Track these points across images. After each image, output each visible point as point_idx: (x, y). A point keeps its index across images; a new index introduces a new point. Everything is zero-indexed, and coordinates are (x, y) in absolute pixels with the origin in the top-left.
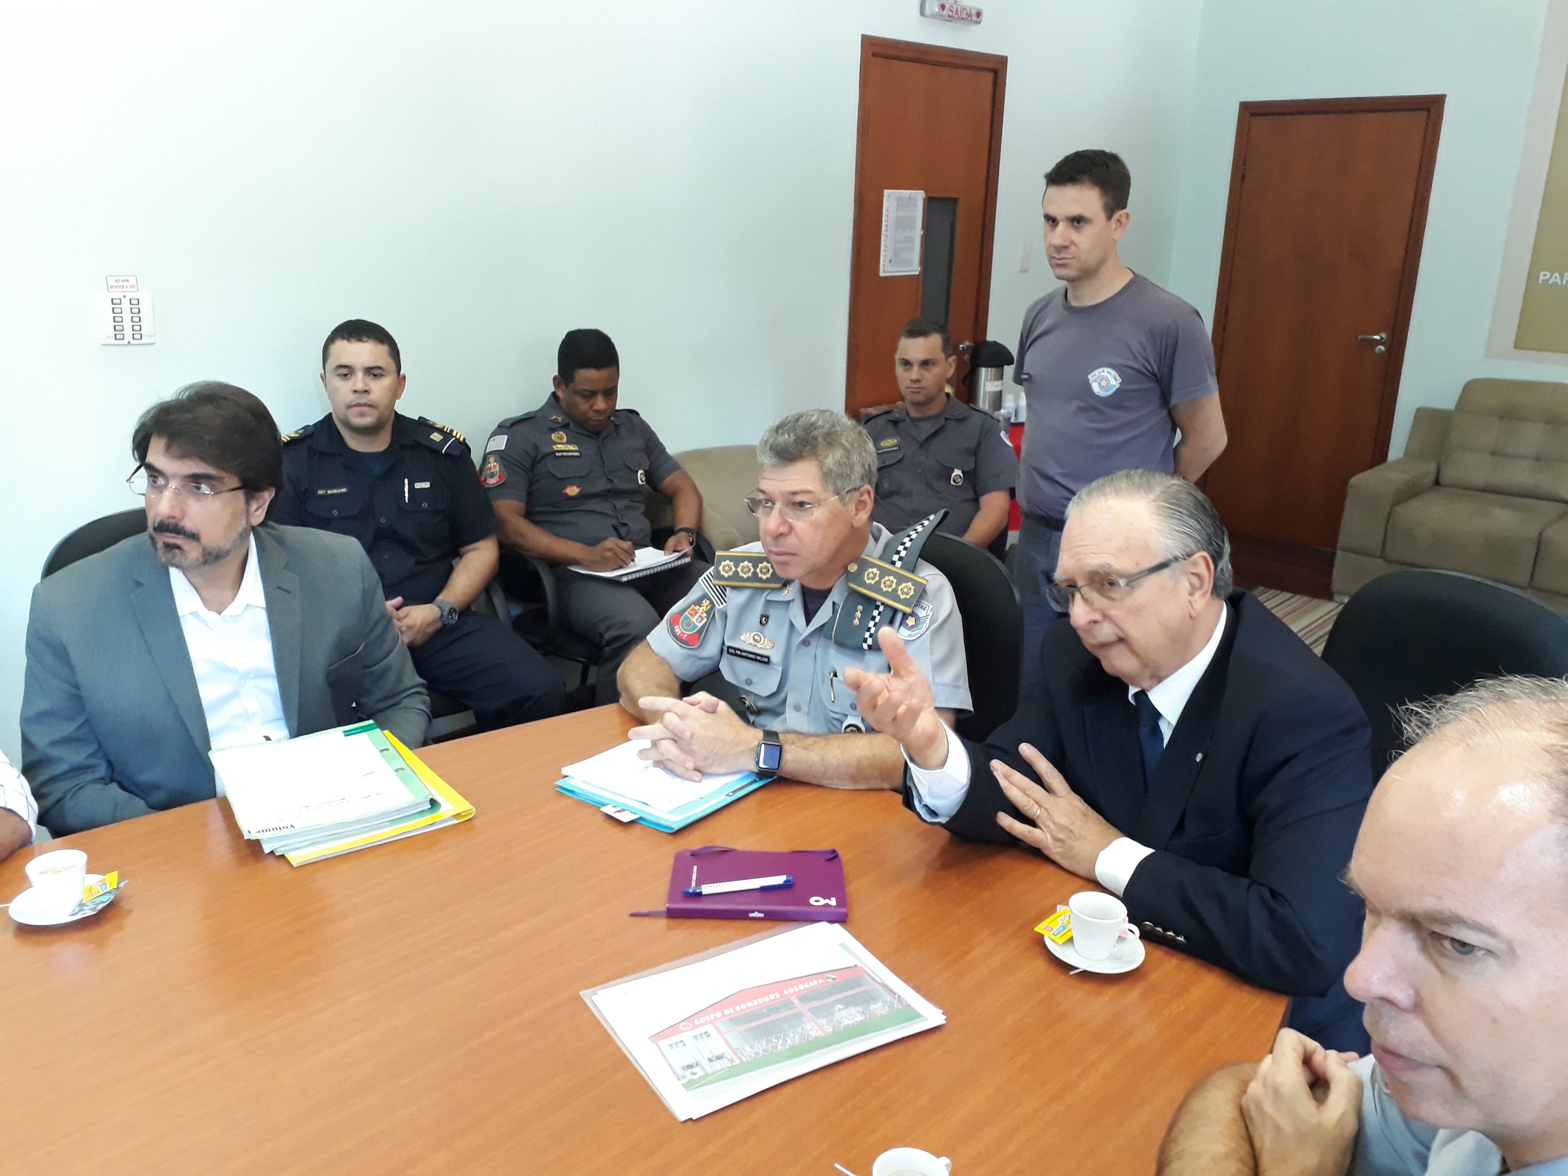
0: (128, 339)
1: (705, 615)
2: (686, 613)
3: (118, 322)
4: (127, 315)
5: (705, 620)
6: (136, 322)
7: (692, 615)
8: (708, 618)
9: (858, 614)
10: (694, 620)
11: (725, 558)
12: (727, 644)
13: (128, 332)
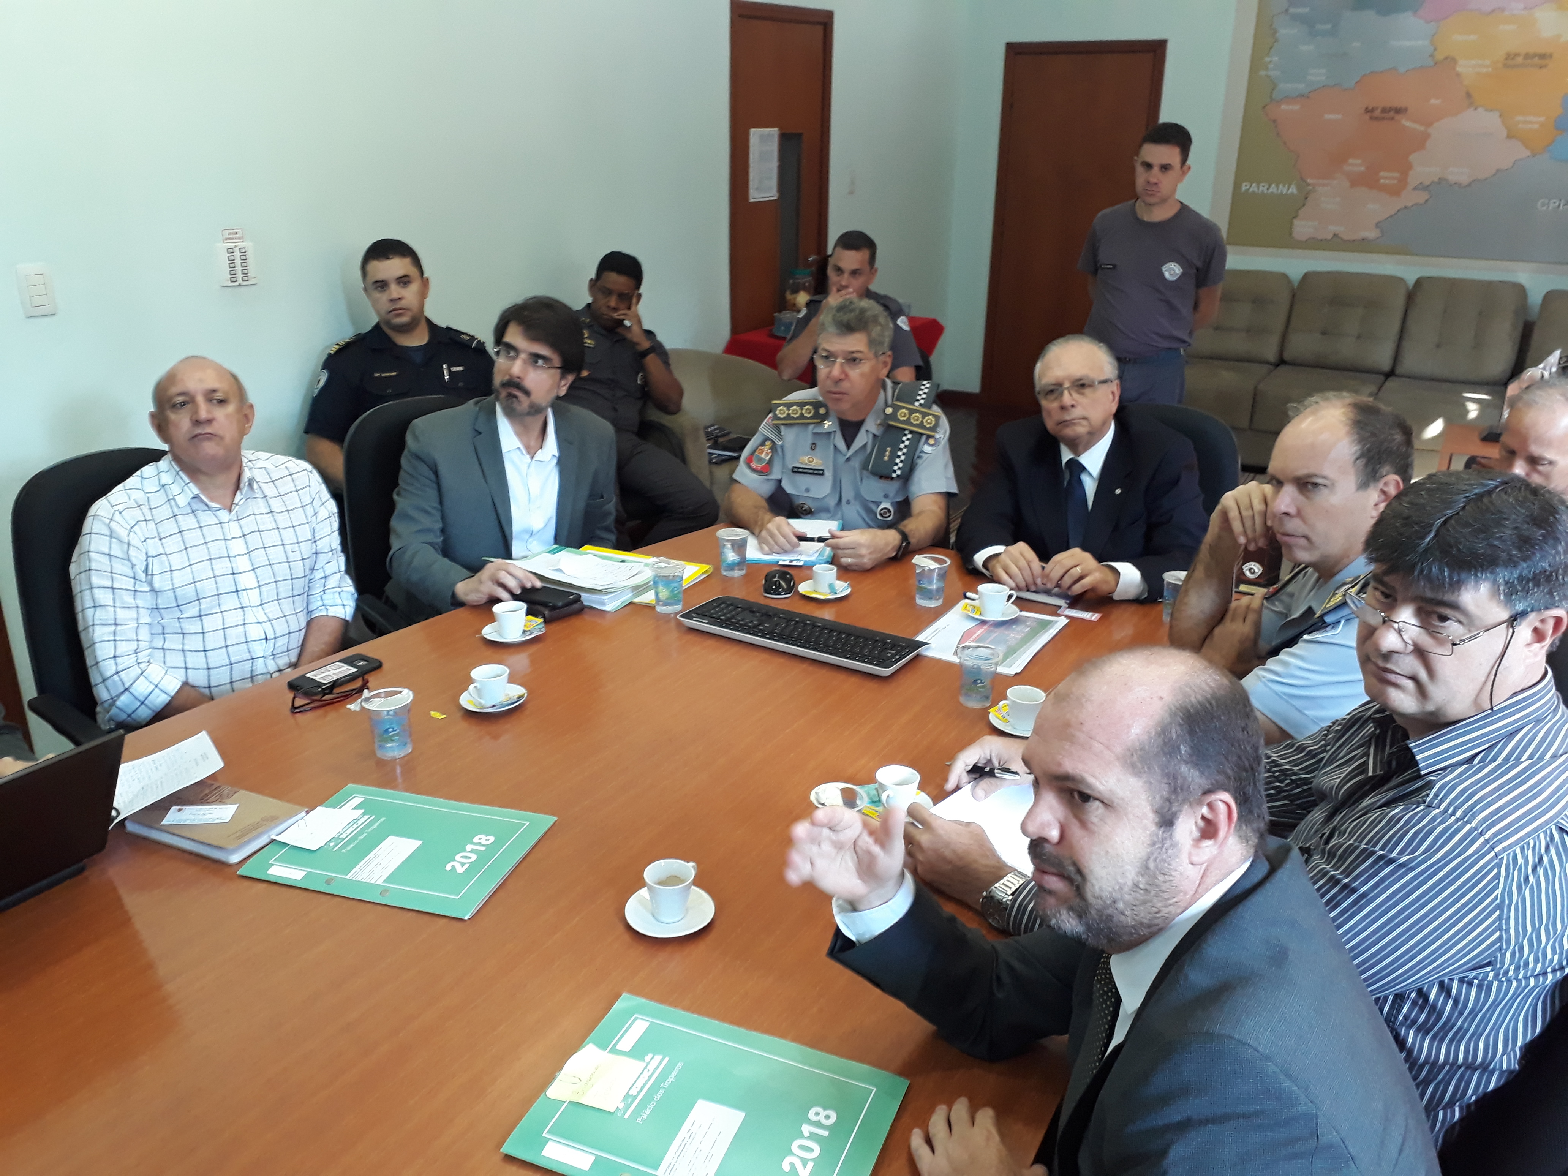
0: (240, 281)
1: (769, 451)
2: (755, 452)
3: (233, 267)
4: (238, 262)
5: (770, 454)
6: (245, 268)
7: (760, 452)
8: (772, 452)
10: (762, 455)
11: (779, 405)
12: (790, 466)
13: (239, 276)
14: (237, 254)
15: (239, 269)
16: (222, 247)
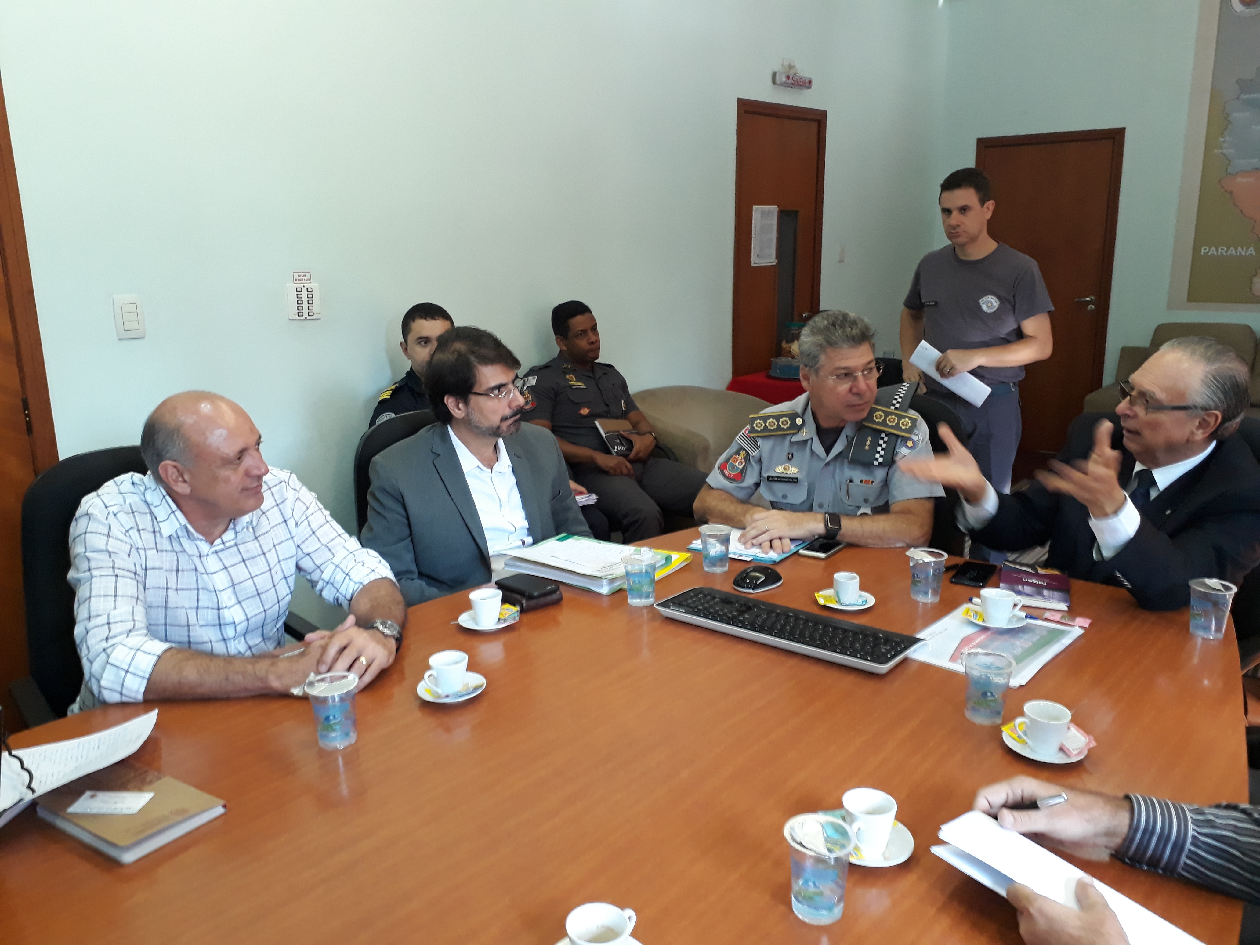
0: (306, 315)
1: (743, 460)
2: (731, 461)
3: (299, 303)
4: (305, 299)
5: (744, 464)
6: (310, 304)
7: (735, 462)
8: (746, 462)
9: (868, 443)
10: (737, 464)
11: (756, 418)
12: (765, 475)
13: (306, 311)
14: (305, 293)
15: (305, 305)
16: (291, 287)
